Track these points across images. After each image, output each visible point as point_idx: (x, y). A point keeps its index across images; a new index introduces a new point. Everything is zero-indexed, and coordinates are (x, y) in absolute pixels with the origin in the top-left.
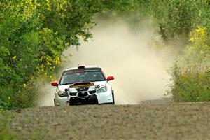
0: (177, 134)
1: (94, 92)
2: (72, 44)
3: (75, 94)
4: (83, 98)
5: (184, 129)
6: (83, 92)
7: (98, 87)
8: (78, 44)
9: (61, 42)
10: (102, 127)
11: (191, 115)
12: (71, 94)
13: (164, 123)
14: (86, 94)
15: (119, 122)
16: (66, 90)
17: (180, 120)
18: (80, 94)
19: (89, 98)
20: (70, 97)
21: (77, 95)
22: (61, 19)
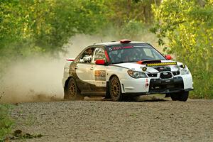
1: (178, 73)
7: (183, 67)
12: (150, 75)
17: (129, 112)
19: (175, 80)
20: (149, 79)
21: (158, 77)
22: (47, 41)
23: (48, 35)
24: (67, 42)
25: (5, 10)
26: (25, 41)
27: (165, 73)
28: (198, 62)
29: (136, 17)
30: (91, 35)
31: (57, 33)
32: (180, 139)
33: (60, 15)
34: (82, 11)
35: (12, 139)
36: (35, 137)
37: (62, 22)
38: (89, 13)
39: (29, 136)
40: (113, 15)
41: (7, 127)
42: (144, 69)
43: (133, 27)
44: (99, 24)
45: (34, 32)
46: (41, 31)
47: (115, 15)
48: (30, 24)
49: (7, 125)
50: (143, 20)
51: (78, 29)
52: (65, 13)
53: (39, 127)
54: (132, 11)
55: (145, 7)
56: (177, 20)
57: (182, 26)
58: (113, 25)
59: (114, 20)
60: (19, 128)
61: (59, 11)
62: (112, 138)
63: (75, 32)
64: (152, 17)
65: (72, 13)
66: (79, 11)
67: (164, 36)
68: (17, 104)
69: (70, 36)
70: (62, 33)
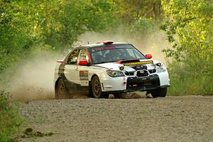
0: (137, 119)
1: (154, 71)
5: (142, 116)
11: (147, 106)
12: (127, 73)
13: (128, 112)
14: (146, 73)
18: (139, 74)
19: (151, 78)
20: (126, 77)
21: (135, 75)
22: (57, 39)
23: (58, 33)
24: (76, 40)
25: (15, 9)
26: (35, 39)
27: (142, 71)
28: (208, 58)
29: (146, 15)
30: (100, 32)
31: (66, 31)
32: (191, 136)
33: (69, 13)
34: (91, 9)
35: (23, 137)
36: (46, 135)
37: (71, 20)
38: (98, 11)
39: (40, 135)
40: (123, 12)
41: (18, 126)
42: (122, 68)
43: (142, 24)
44: (109, 22)
45: (44, 30)
46: (51, 29)
47: (125, 12)
48: (40, 22)
49: (18, 124)
50: (152, 17)
51: (88, 27)
52: (75, 11)
53: (50, 126)
54: (141, 8)
55: (154, 4)
56: (187, 17)
57: (192, 23)
58: (123, 22)
59: (123, 17)
60: (30, 126)
61: (69, 9)
62: (123, 135)
63: (85, 30)
64: (162, 14)
65: (82, 11)
66: (88, 9)
67: (175, 33)
68: (27, 103)
69: (80, 34)
70: (72, 31)
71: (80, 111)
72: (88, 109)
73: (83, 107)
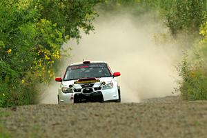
1: (100, 88)
2: (72, 37)
3: (79, 90)
4: (88, 94)
5: (193, 129)
6: (88, 89)
7: (104, 83)
8: (78, 37)
9: (60, 34)
10: (104, 127)
12: (75, 90)
13: (171, 123)
14: (91, 90)
15: (123, 122)
16: (71, 86)
18: (85, 91)
19: (94, 95)
20: (74, 93)
21: (82, 92)
71: (96, 122)
72: (108, 119)
73: (101, 116)
